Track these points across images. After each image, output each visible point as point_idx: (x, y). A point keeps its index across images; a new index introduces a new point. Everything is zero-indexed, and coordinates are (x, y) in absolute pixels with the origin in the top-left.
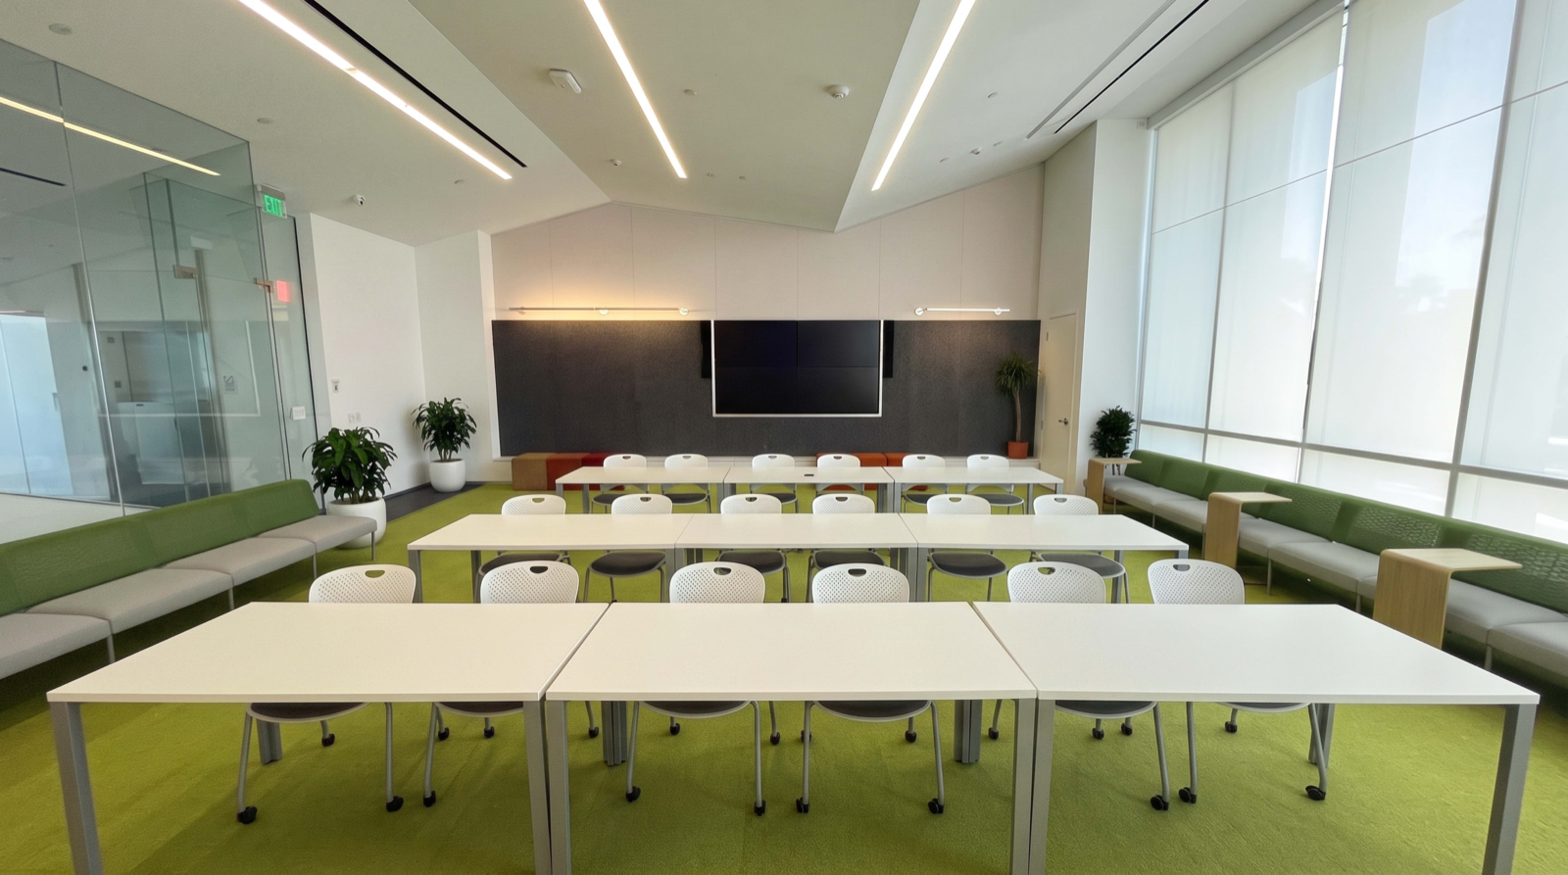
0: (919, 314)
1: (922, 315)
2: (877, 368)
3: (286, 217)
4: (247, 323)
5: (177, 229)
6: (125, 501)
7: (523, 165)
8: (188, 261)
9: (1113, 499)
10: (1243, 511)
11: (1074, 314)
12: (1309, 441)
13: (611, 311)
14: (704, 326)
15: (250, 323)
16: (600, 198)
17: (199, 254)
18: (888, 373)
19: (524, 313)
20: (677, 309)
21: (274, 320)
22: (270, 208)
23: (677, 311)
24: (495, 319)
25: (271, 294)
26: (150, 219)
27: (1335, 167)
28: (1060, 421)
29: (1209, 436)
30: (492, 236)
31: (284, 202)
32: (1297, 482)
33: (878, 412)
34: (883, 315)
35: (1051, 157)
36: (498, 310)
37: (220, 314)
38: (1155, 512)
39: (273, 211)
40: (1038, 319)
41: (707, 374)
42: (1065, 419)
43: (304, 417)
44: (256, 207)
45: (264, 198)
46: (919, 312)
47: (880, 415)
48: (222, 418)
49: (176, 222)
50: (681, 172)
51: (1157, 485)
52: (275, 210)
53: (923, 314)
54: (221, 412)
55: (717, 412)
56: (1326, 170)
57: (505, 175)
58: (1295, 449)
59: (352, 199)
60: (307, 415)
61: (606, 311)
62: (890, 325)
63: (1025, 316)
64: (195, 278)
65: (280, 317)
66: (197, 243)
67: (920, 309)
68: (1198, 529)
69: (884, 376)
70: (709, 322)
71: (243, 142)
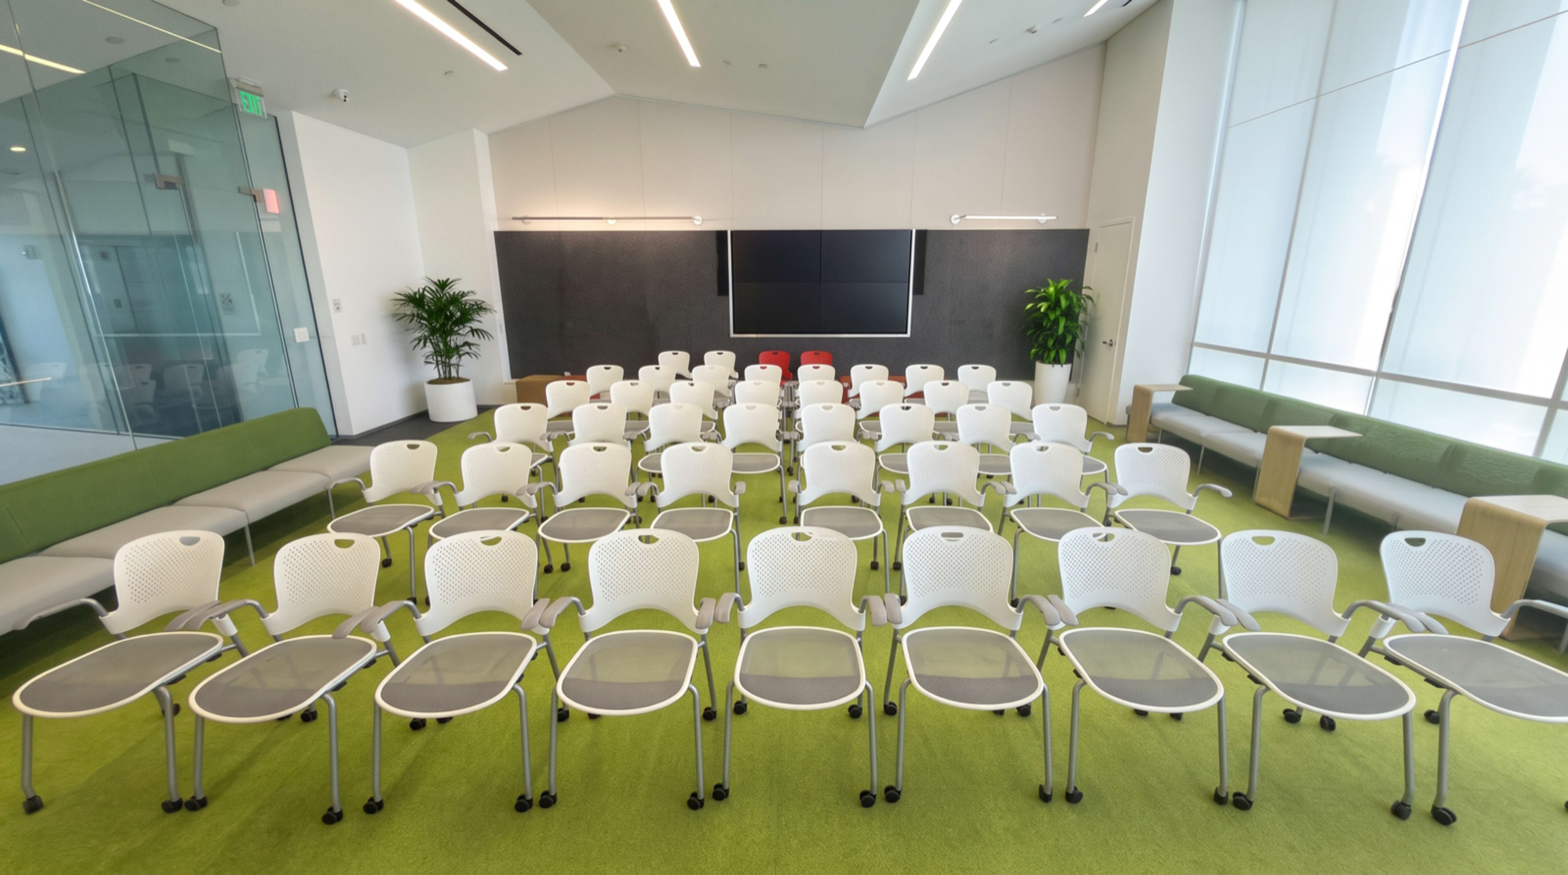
0: (956, 223)
1: (957, 224)
2: (907, 284)
3: (266, 116)
4: (237, 233)
5: (152, 129)
6: (134, 430)
7: (518, 53)
8: (169, 170)
9: (1159, 428)
10: (1306, 446)
11: (1130, 222)
12: (1385, 370)
13: (619, 221)
14: (721, 236)
15: (240, 233)
16: (602, 89)
17: (179, 159)
18: (918, 290)
19: (529, 223)
20: (690, 218)
21: (263, 231)
22: (248, 107)
23: (691, 220)
24: (497, 229)
25: (258, 204)
26: (122, 119)
27: (1460, 48)
28: (1105, 343)
29: (1271, 361)
30: (490, 136)
31: (262, 98)
32: (1366, 414)
33: (906, 332)
34: (915, 225)
35: (1111, 37)
36: (500, 219)
37: (207, 222)
38: (1205, 445)
39: (252, 111)
40: (1087, 227)
41: (723, 291)
42: (1111, 341)
43: (307, 339)
44: (232, 103)
45: (240, 95)
46: (956, 219)
47: (908, 335)
48: (223, 337)
49: (150, 123)
50: (694, 61)
51: (1207, 414)
52: (254, 110)
53: (960, 222)
54: (222, 331)
55: (735, 332)
56: (1449, 51)
57: (499, 66)
58: (1368, 379)
59: (334, 95)
60: (311, 337)
61: (615, 221)
62: (922, 235)
63: (1072, 224)
64: (179, 189)
65: (269, 227)
66: (175, 146)
67: (956, 216)
68: (1253, 464)
69: (914, 294)
70: (725, 232)
71: (213, 28)
